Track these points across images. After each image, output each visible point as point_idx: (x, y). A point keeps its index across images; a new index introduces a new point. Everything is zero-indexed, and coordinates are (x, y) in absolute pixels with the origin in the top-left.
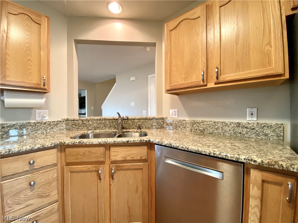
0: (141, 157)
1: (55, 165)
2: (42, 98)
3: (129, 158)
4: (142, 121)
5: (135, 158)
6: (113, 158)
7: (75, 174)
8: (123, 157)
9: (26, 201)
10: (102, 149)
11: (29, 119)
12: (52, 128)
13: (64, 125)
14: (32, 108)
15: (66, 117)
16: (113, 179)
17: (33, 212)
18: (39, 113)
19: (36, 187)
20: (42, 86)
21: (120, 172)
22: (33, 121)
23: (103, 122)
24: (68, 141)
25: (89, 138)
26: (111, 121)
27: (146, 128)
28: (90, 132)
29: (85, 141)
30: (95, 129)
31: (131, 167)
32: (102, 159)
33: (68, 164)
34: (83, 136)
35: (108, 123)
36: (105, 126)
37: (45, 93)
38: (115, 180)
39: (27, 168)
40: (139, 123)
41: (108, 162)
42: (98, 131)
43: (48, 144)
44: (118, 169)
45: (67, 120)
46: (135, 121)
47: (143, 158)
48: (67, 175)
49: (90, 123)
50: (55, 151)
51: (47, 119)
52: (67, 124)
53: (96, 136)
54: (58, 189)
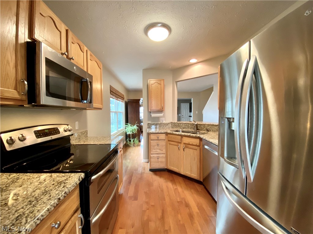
0: (196, 144)
1: (165, 140)
2: (162, 114)
3: (191, 143)
4: (210, 126)
5: (193, 144)
6: (184, 142)
7: (171, 145)
8: (188, 142)
9: (156, 149)
10: (180, 137)
11: (158, 122)
12: (166, 126)
13: (170, 125)
14: (159, 117)
15: (171, 121)
16: (184, 151)
17: (157, 154)
18: (162, 119)
19: (159, 146)
20: (162, 109)
21: (187, 149)
22: (159, 123)
23: (187, 125)
24: (169, 131)
25: (180, 132)
26: (191, 125)
27: (213, 131)
28: (180, 129)
29: (177, 133)
30: (184, 129)
31: (192, 148)
32: (180, 141)
33: (169, 141)
34: (177, 131)
35: (190, 126)
36: (188, 127)
37: (162, 112)
38: (185, 152)
39: (157, 139)
40: (208, 127)
41: (182, 143)
42: (184, 130)
43: (162, 132)
44: (186, 147)
45: (172, 123)
46: (205, 126)
47: (198, 145)
48: (168, 145)
49: (181, 125)
50: (165, 134)
51: (164, 122)
52: (172, 125)
53: (183, 132)
54: (165, 149)
